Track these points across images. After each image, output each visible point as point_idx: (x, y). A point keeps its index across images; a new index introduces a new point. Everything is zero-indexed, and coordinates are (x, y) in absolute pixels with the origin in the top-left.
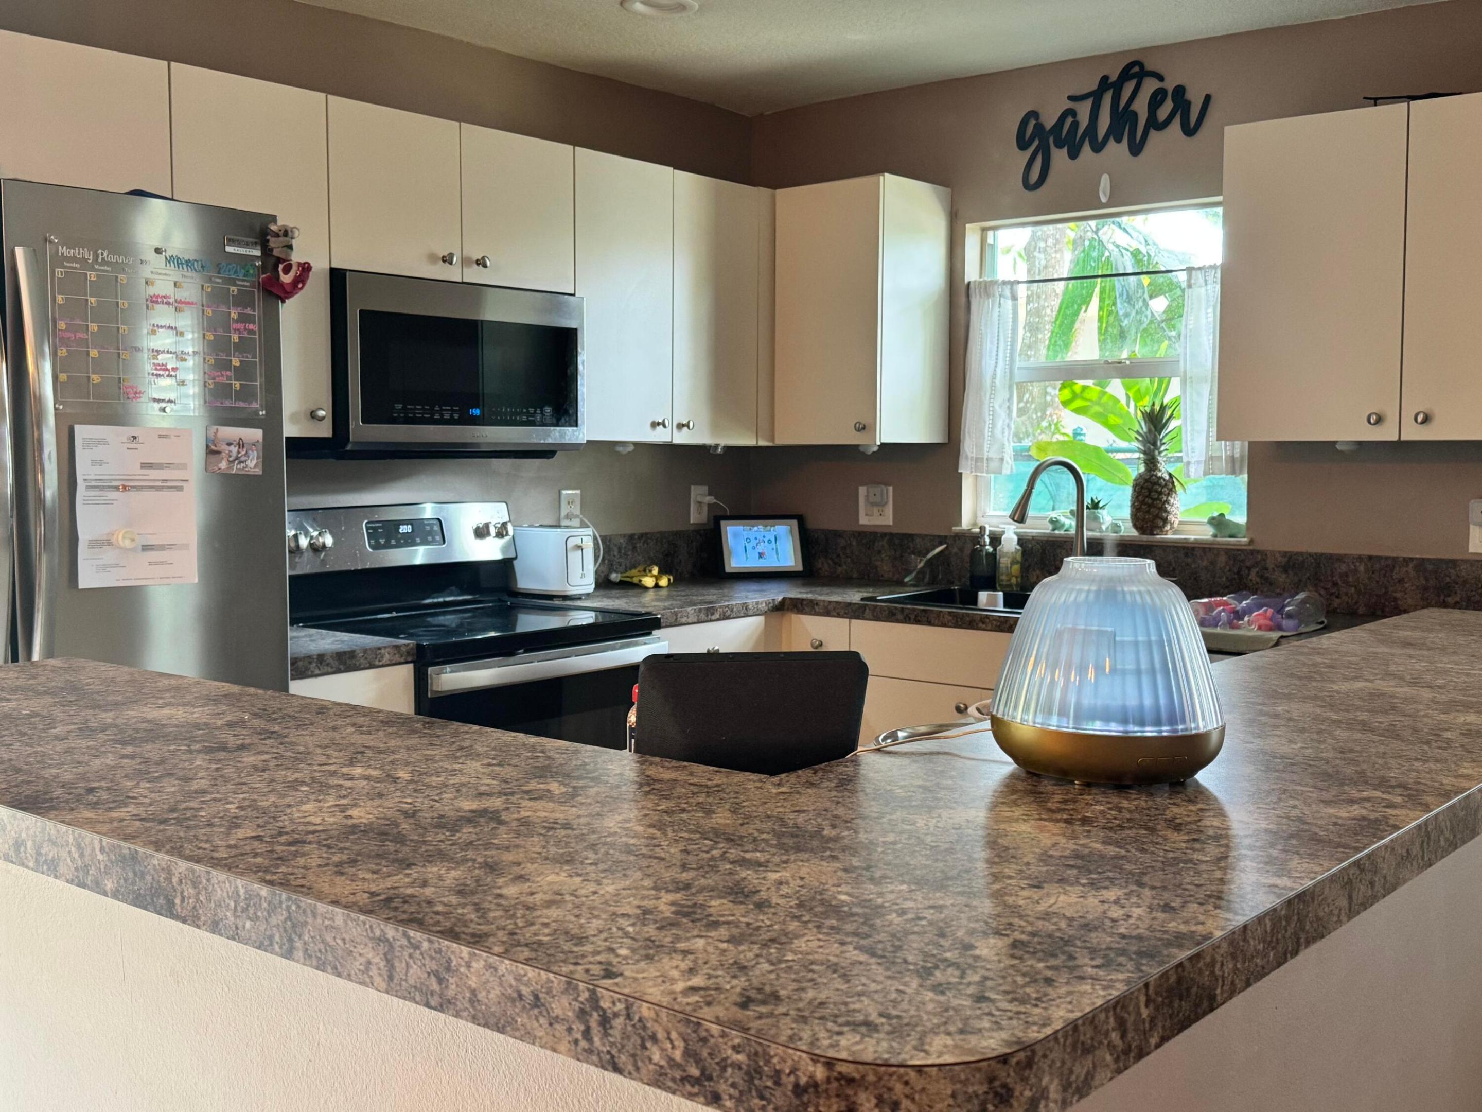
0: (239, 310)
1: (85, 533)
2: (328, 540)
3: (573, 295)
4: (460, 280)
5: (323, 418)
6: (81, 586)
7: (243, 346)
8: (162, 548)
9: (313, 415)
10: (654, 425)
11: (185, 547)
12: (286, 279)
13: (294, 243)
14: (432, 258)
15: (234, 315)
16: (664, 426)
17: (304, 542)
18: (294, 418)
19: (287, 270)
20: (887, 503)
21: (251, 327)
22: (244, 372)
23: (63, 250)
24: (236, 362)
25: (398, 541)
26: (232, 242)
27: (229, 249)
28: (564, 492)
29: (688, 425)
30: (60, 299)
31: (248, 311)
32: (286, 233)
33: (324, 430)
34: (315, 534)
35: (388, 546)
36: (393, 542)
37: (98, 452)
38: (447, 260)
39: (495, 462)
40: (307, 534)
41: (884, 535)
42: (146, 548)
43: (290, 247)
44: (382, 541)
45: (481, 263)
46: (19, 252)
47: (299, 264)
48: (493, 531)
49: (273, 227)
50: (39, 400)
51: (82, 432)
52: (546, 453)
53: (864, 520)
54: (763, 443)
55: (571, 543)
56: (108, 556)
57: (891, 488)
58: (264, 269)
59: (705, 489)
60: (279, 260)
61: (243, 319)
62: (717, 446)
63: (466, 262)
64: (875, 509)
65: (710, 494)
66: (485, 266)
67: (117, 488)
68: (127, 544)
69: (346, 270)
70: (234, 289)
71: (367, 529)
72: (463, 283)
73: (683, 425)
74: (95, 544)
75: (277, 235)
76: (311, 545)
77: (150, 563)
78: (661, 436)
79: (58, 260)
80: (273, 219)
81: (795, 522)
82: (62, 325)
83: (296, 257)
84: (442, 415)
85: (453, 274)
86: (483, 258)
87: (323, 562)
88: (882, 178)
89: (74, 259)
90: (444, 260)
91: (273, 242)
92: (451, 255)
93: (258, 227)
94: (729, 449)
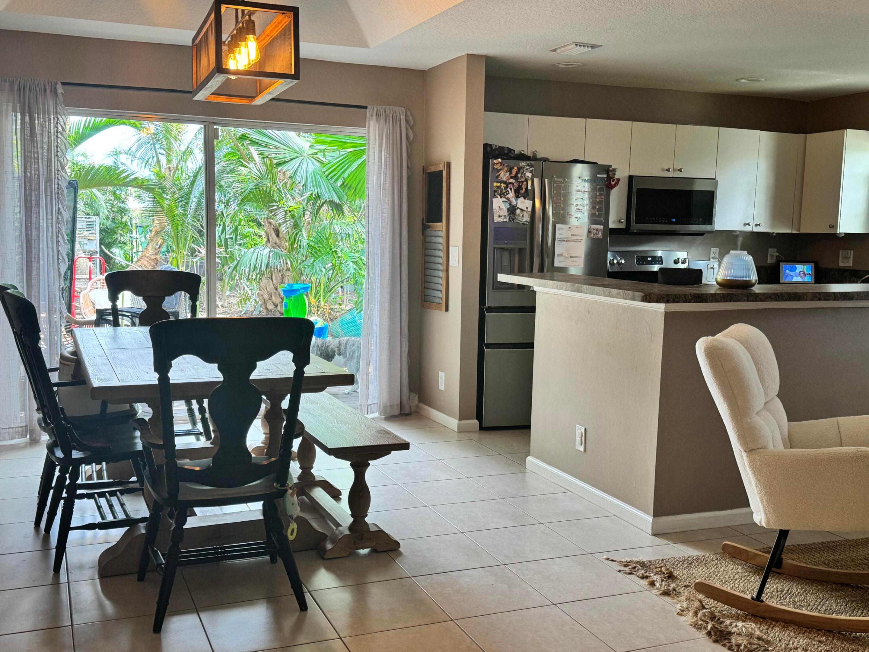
0: (600, 193)
1: (557, 252)
2: (623, 261)
3: (714, 179)
4: (672, 176)
5: (622, 222)
6: (555, 266)
7: (600, 202)
8: (575, 257)
9: (620, 221)
10: (745, 225)
11: (581, 257)
12: (613, 183)
13: (616, 173)
14: (663, 170)
15: (598, 194)
16: (749, 225)
17: (615, 262)
18: (614, 222)
19: (613, 181)
20: (850, 257)
21: (602, 197)
22: (599, 210)
23: (557, 179)
24: (597, 207)
25: (646, 263)
26: (599, 174)
27: (598, 176)
28: (712, 249)
29: (759, 225)
30: (555, 192)
31: (602, 193)
32: (614, 170)
33: (623, 226)
34: (619, 259)
35: (643, 264)
36: (645, 263)
37: (561, 231)
38: (668, 170)
39: (685, 237)
40: (616, 259)
41: (849, 270)
42: (571, 257)
43: (615, 174)
44: (641, 263)
45: (680, 170)
46: (546, 180)
47: (617, 179)
48: (680, 261)
49: (611, 169)
50: (549, 218)
51: (558, 226)
52: (701, 234)
53: (841, 264)
54: (794, 232)
55: (709, 267)
56: (562, 259)
57: (852, 251)
58: (607, 180)
59: (775, 250)
60: (612, 178)
61: (600, 195)
62: (773, 233)
63: (674, 170)
64: (845, 260)
65: (777, 252)
66: (681, 171)
67: (565, 241)
68: (567, 256)
69: (633, 176)
70: (598, 187)
71: (636, 258)
72: (673, 177)
73: (758, 225)
74: (558, 255)
75: (611, 171)
76: (618, 262)
77: (572, 261)
78: (748, 229)
79: (555, 182)
80: (611, 166)
81: (813, 264)
82: (555, 199)
83: (616, 177)
84: (662, 221)
85: (670, 175)
86: (681, 169)
87: (621, 268)
88: (845, 131)
89: (559, 181)
90: (667, 170)
91: (610, 173)
92: (669, 169)
93: (606, 169)
94: (778, 234)
